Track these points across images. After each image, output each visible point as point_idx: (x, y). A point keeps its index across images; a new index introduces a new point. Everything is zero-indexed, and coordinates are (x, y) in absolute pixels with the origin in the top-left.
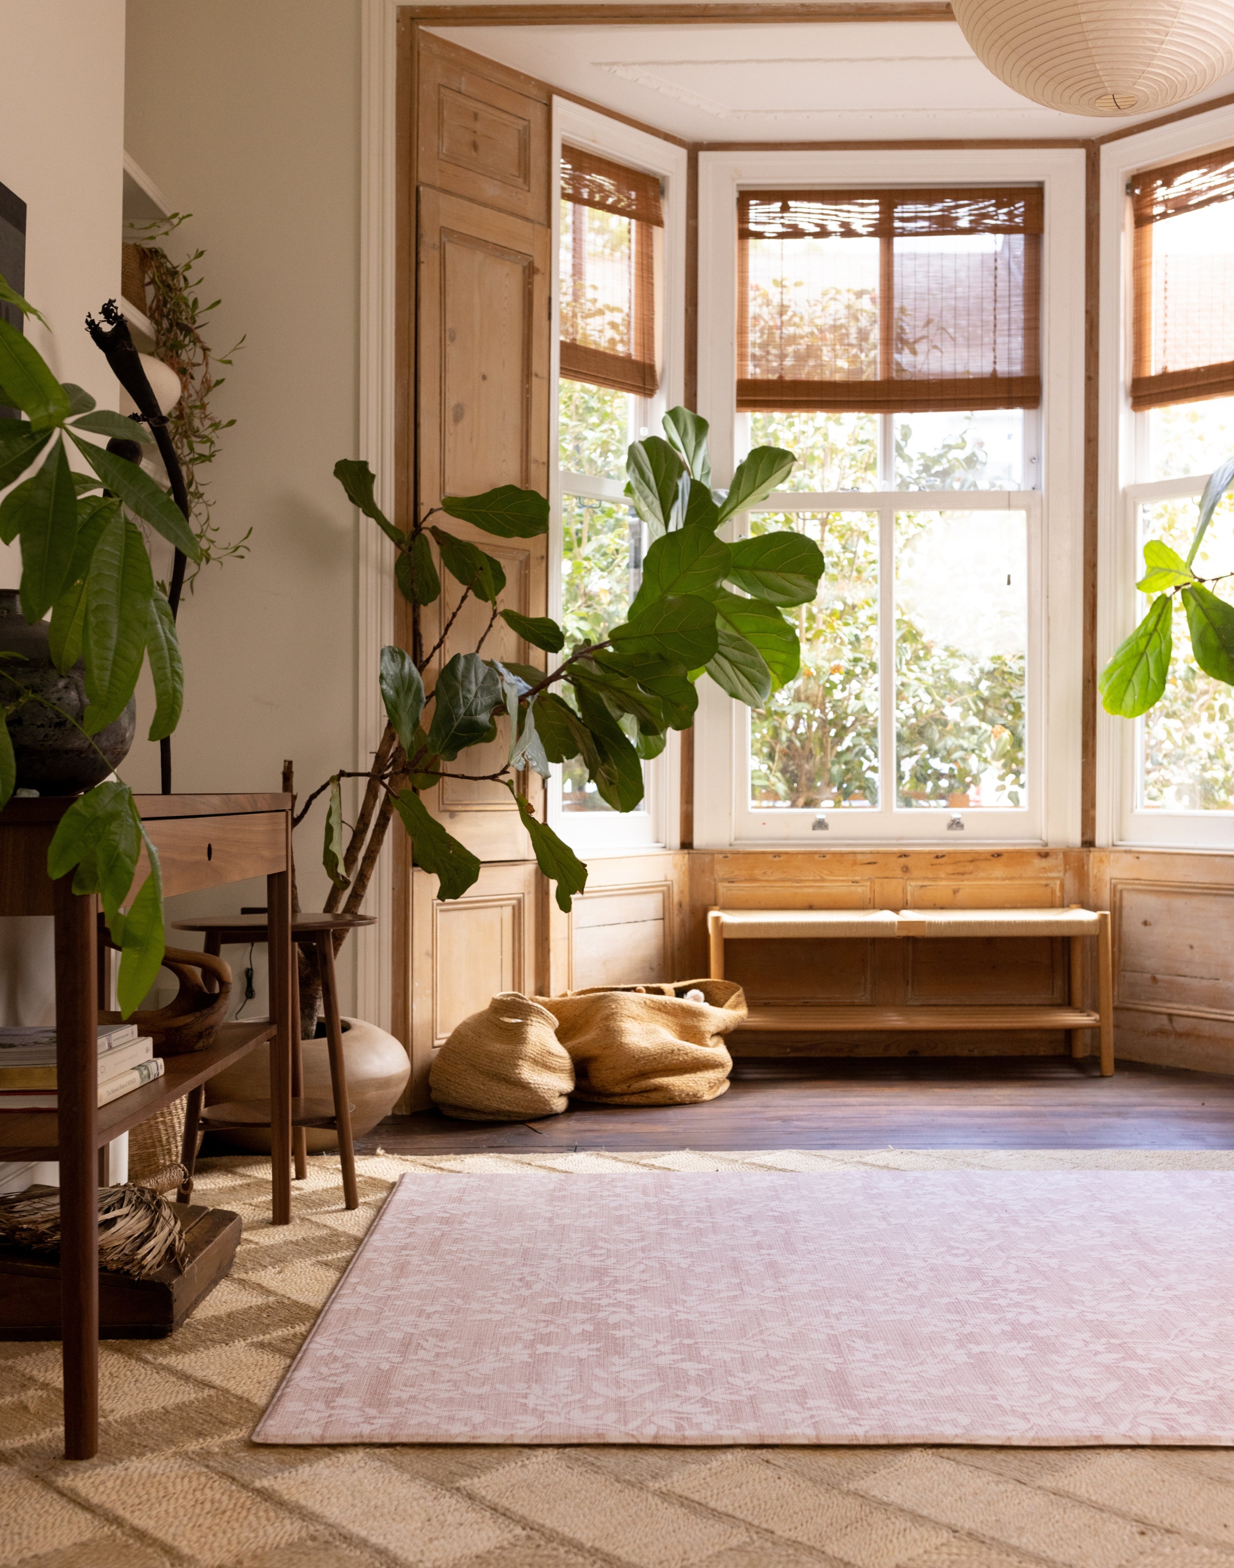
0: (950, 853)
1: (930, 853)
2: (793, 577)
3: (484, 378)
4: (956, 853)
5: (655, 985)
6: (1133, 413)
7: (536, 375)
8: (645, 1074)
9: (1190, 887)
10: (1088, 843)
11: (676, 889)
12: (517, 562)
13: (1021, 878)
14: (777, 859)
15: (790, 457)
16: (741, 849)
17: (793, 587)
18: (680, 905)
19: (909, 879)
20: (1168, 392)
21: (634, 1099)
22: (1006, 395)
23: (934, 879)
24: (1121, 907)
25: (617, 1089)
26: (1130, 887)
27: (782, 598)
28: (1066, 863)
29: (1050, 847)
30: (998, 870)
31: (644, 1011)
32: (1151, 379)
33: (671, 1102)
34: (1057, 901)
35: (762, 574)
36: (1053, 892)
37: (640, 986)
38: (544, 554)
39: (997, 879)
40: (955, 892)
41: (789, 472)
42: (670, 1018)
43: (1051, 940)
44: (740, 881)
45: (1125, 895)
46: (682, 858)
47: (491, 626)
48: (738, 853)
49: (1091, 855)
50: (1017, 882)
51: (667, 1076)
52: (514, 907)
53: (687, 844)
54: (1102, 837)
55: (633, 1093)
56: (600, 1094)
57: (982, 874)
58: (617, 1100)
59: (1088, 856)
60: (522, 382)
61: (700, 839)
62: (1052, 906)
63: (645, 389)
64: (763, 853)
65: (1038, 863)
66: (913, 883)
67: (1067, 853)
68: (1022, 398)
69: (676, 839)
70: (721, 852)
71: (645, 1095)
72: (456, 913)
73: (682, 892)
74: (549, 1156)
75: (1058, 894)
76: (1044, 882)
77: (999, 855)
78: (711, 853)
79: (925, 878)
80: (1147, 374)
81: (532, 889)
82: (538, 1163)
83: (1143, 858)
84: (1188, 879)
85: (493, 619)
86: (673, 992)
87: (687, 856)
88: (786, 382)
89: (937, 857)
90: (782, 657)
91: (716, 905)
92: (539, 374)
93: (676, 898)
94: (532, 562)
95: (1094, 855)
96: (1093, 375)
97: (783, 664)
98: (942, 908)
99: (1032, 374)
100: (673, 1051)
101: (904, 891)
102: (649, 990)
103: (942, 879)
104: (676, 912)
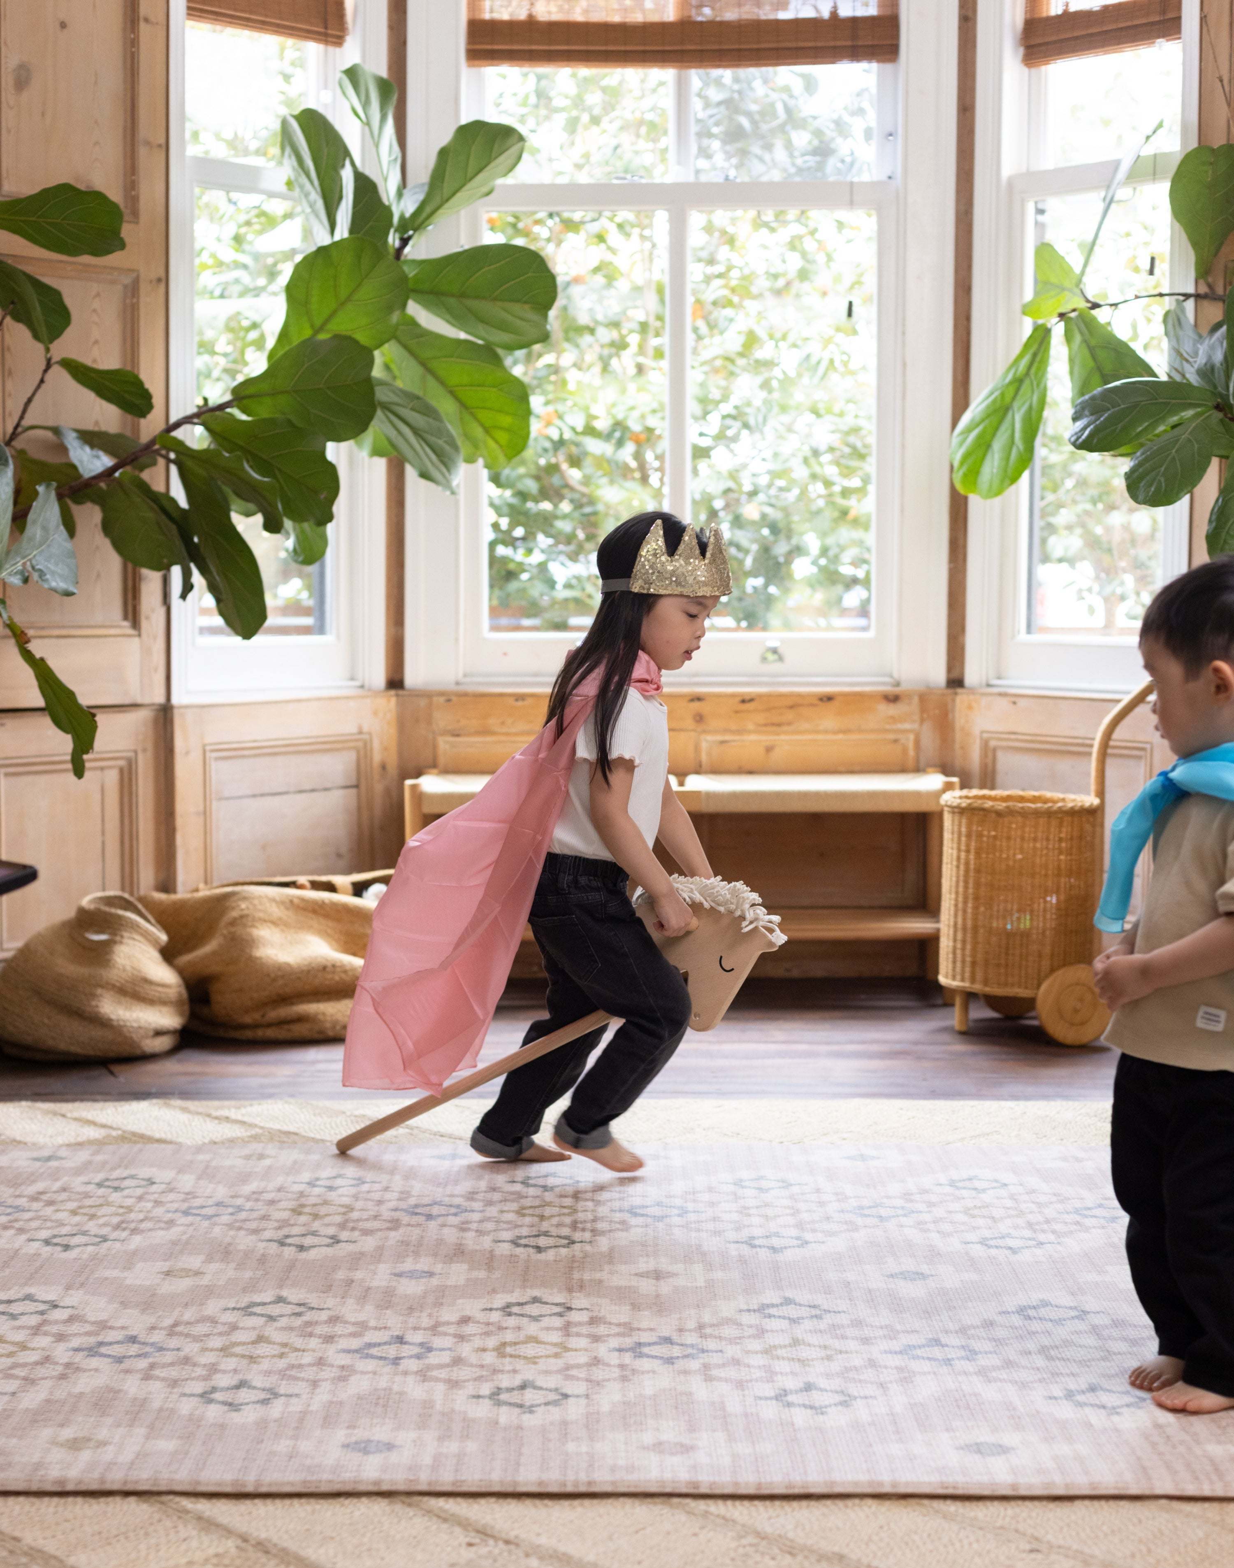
0: (760, 696)
1: (733, 696)
2: (517, 308)
3: (63, 25)
4: (769, 696)
5: (324, 878)
6: (1026, 70)
7: (146, 20)
8: (285, 999)
9: (1078, 745)
10: (956, 682)
11: (376, 745)
12: (119, 288)
13: (860, 730)
14: (520, 703)
15: (516, 137)
16: (470, 689)
17: (518, 322)
18: (384, 767)
19: (704, 732)
20: (1068, 39)
21: (271, 1033)
22: (849, 43)
23: (739, 732)
24: (994, 772)
25: (247, 1019)
26: (1004, 744)
27: (505, 337)
28: (923, 710)
29: (904, 687)
30: (829, 721)
31: (291, 913)
32: (1049, 19)
33: (321, 1037)
34: (911, 763)
35: (475, 304)
36: (905, 751)
37: (303, 880)
38: (162, 274)
39: (826, 732)
40: (769, 749)
41: (519, 158)
42: (330, 924)
43: (902, 818)
44: (469, 734)
45: (1000, 755)
46: (389, 703)
47: (42, 381)
48: (466, 695)
49: (958, 699)
50: (855, 737)
51: (318, 1001)
52: (121, 771)
53: (395, 683)
54: (972, 675)
55: (269, 1025)
56: (225, 1025)
57: (806, 726)
58: (249, 1034)
59: (954, 700)
60: (124, 29)
61: (412, 677)
62: (903, 769)
63: (326, 35)
64: (502, 695)
65: (886, 710)
66: (710, 738)
67: (924, 697)
68: (873, 46)
69: (378, 676)
70: (442, 694)
71: (286, 1027)
72: (29, 778)
73: (386, 749)
74: (99, 1105)
75: (912, 753)
76: (892, 736)
77: (829, 698)
78: (427, 695)
79: (726, 731)
80: (1044, 15)
81: (150, 746)
82: (76, 1114)
83: (1022, 703)
84: (1076, 734)
85: (46, 371)
86: (350, 888)
87: (393, 700)
88: (538, 23)
89: (743, 701)
90: (506, 420)
91: (434, 765)
92: (152, 18)
93: (377, 758)
94: (144, 287)
95: (962, 698)
96: (970, 14)
97: (507, 430)
98: (751, 772)
99: (888, 12)
100: (324, 968)
101: (697, 748)
102: (316, 886)
103: (750, 732)
104: (376, 777)
